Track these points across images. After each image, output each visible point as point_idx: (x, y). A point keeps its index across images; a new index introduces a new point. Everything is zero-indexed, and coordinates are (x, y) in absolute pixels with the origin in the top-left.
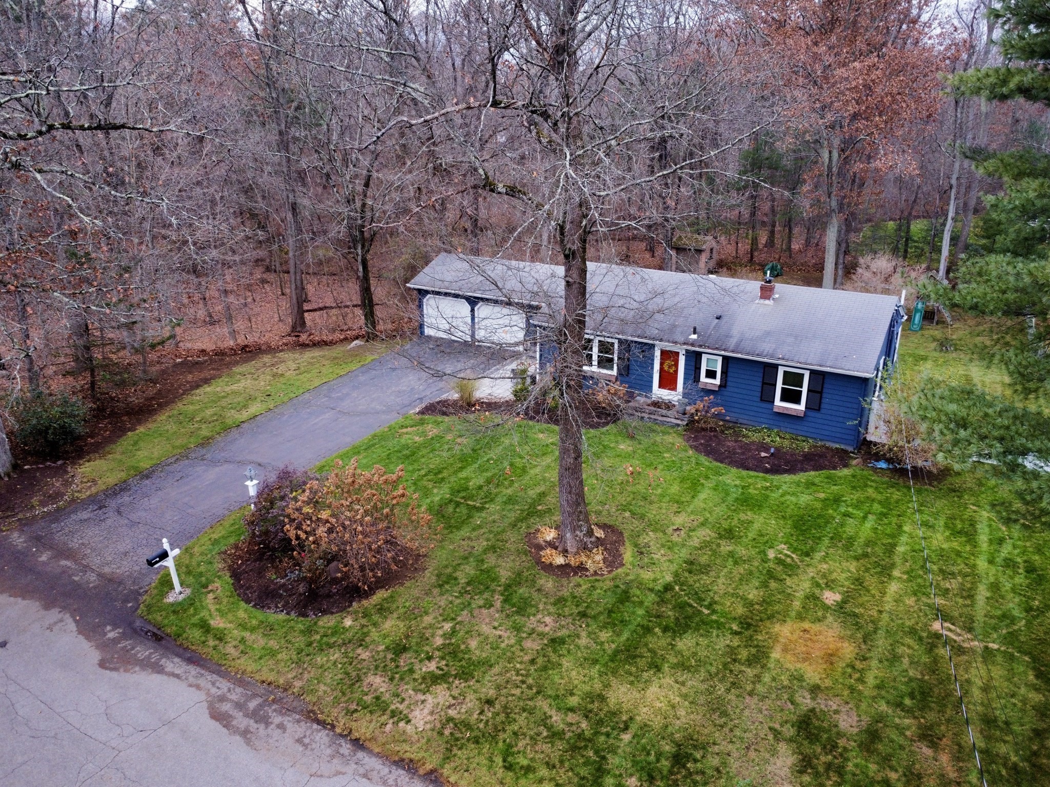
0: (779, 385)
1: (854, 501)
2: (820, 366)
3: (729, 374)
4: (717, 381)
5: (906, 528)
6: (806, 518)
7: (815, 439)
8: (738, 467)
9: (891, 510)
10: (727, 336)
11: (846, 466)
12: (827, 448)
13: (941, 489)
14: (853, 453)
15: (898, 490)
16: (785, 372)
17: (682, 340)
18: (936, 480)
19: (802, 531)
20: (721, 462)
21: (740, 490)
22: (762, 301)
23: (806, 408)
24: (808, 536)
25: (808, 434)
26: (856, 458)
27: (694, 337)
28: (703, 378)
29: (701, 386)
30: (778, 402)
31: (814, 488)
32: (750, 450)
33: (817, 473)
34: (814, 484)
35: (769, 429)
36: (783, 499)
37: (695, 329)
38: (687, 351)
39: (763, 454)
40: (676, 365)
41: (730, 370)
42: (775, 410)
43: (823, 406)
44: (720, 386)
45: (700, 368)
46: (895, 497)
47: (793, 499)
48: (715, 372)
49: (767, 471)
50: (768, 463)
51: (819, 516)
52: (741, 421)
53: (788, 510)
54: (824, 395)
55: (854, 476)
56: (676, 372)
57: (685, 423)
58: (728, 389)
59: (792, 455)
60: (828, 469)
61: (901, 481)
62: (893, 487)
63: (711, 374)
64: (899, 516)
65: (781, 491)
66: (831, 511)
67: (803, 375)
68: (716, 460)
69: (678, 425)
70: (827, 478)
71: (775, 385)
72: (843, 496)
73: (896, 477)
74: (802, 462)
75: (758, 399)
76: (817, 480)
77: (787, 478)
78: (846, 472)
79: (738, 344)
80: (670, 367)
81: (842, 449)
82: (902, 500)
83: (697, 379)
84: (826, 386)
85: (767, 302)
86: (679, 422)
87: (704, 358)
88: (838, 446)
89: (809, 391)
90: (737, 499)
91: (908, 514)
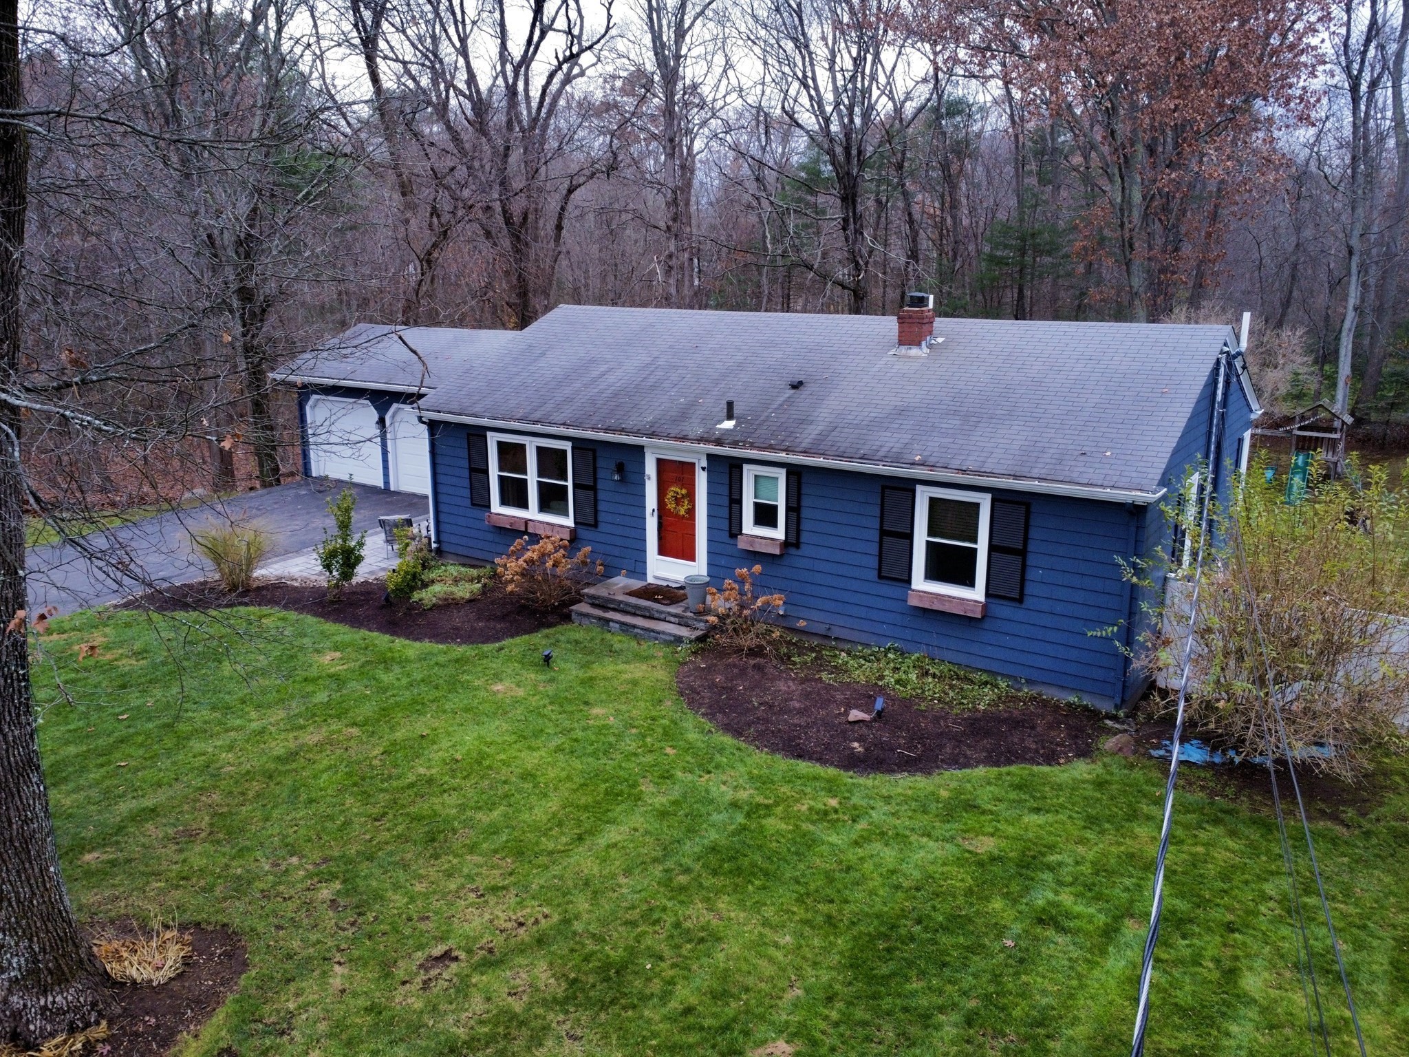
0: (921, 537)
1: (1086, 869)
2: (1015, 477)
3: (805, 513)
4: (779, 533)
5: (1253, 982)
6: (909, 927)
7: (1014, 678)
8: (774, 749)
9: (1202, 903)
10: (802, 422)
11: (1085, 753)
12: (1045, 704)
13: (1367, 834)
14: (1114, 718)
15: (1233, 834)
16: (933, 502)
17: (699, 431)
18: (1352, 803)
19: (871, 979)
20: (737, 733)
21: (740, 819)
22: (903, 350)
23: (988, 595)
24: (886, 1003)
25: (995, 667)
26: (1116, 733)
27: (729, 425)
28: (749, 526)
29: (742, 544)
30: (919, 582)
31: (970, 819)
32: (826, 703)
33: (994, 771)
34: (971, 806)
35: (902, 653)
36: (851, 856)
37: (730, 405)
38: (711, 457)
39: (855, 715)
40: (691, 496)
41: (806, 501)
42: (913, 602)
43: (1029, 589)
44: (786, 544)
45: (739, 502)
46: (1220, 855)
47: (889, 855)
48: (775, 508)
49: (852, 763)
50: (860, 739)
51: (956, 922)
52: (836, 632)
53: (859, 894)
54: (1031, 559)
55: (1100, 784)
56: (691, 512)
57: (694, 635)
58: (805, 550)
59: (937, 719)
60: (1033, 761)
61: (1244, 805)
62: (1216, 822)
63: (765, 515)
64: (1230, 928)
65: (862, 825)
66: (997, 904)
67: (977, 506)
68: (727, 728)
69: (679, 640)
70: (1019, 787)
71: (910, 537)
72: (1052, 848)
73: (1230, 791)
74: (958, 739)
75: (873, 575)
76: (984, 797)
77: (904, 783)
78: (1081, 770)
79: (823, 436)
80: (678, 501)
81: (1086, 708)
82: (1243, 868)
83: (735, 529)
84: (1033, 533)
85: (914, 351)
86: (684, 632)
87: (749, 472)
88: (1073, 699)
89: (992, 548)
90: (714, 849)
91: (1262, 923)
